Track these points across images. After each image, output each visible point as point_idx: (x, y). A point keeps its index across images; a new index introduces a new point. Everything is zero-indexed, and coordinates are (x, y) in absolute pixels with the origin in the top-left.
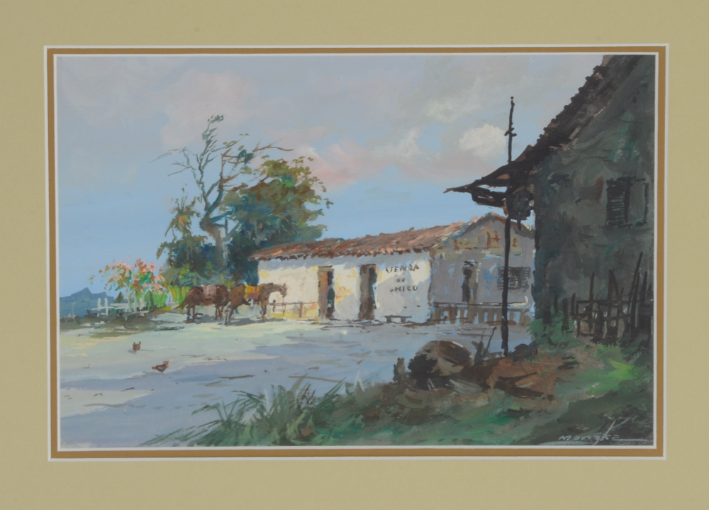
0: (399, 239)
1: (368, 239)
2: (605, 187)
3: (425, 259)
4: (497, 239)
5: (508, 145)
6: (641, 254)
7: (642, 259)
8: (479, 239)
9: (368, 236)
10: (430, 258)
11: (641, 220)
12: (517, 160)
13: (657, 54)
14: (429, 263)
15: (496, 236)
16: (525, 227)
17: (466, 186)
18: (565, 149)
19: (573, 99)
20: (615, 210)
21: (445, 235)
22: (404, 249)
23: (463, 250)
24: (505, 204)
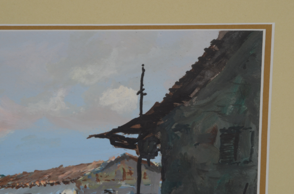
0: (50, 174)
1: (25, 175)
2: (219, 133)
3: (72, 189)
4: (130, 173)
5: (139, 102)
6: (247, 184)
7: (248, 188)
8: (116, 173)
9: (25, 173)
10: (76, 188)
11: (247, 159)
12: (147, 113)
13: (264, 31)
14: (75, 192)
15: (130, 171)
16: (153, 164)
17: (105, 133)
18: (186, 105)
19: (193, 66)
20: (226, 151)
21: (88, 171)
22: (55, 182)
23: (103, 181)
24: (137, 147)
